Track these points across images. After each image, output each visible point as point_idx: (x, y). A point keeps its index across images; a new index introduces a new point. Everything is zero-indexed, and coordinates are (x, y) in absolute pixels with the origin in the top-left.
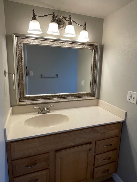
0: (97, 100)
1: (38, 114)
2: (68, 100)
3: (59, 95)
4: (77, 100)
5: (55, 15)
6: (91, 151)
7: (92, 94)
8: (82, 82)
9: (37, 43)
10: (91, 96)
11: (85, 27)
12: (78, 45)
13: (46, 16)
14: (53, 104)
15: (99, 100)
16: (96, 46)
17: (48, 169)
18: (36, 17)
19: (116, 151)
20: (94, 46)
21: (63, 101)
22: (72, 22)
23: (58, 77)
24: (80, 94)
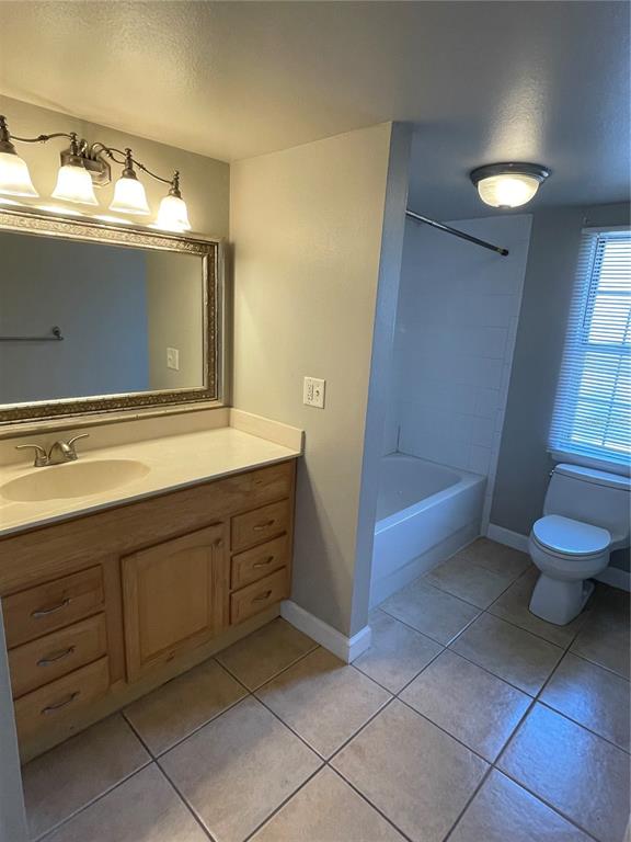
0: (226, 409)
1: (36, 466)
2: (135, 416)
3: (104, 401)
4: (163, 412)
5: (79, 139)
6: (221, 543)
7: (209, 393)
8: (169, 356)
9: (13, 225)
10: (207, 399)
11: (176, 188)
12: (156, 239)
13: (43, 138)
14: (82, 433)
15: (232, 409)
16: (212, 245)
17: (103, 614)
18: (12, 141)
19: (284, 538)
20: (206, 245)
21: (116, 418)
22: (135, 168)
23: (60, 339)
24: (173, 394)
